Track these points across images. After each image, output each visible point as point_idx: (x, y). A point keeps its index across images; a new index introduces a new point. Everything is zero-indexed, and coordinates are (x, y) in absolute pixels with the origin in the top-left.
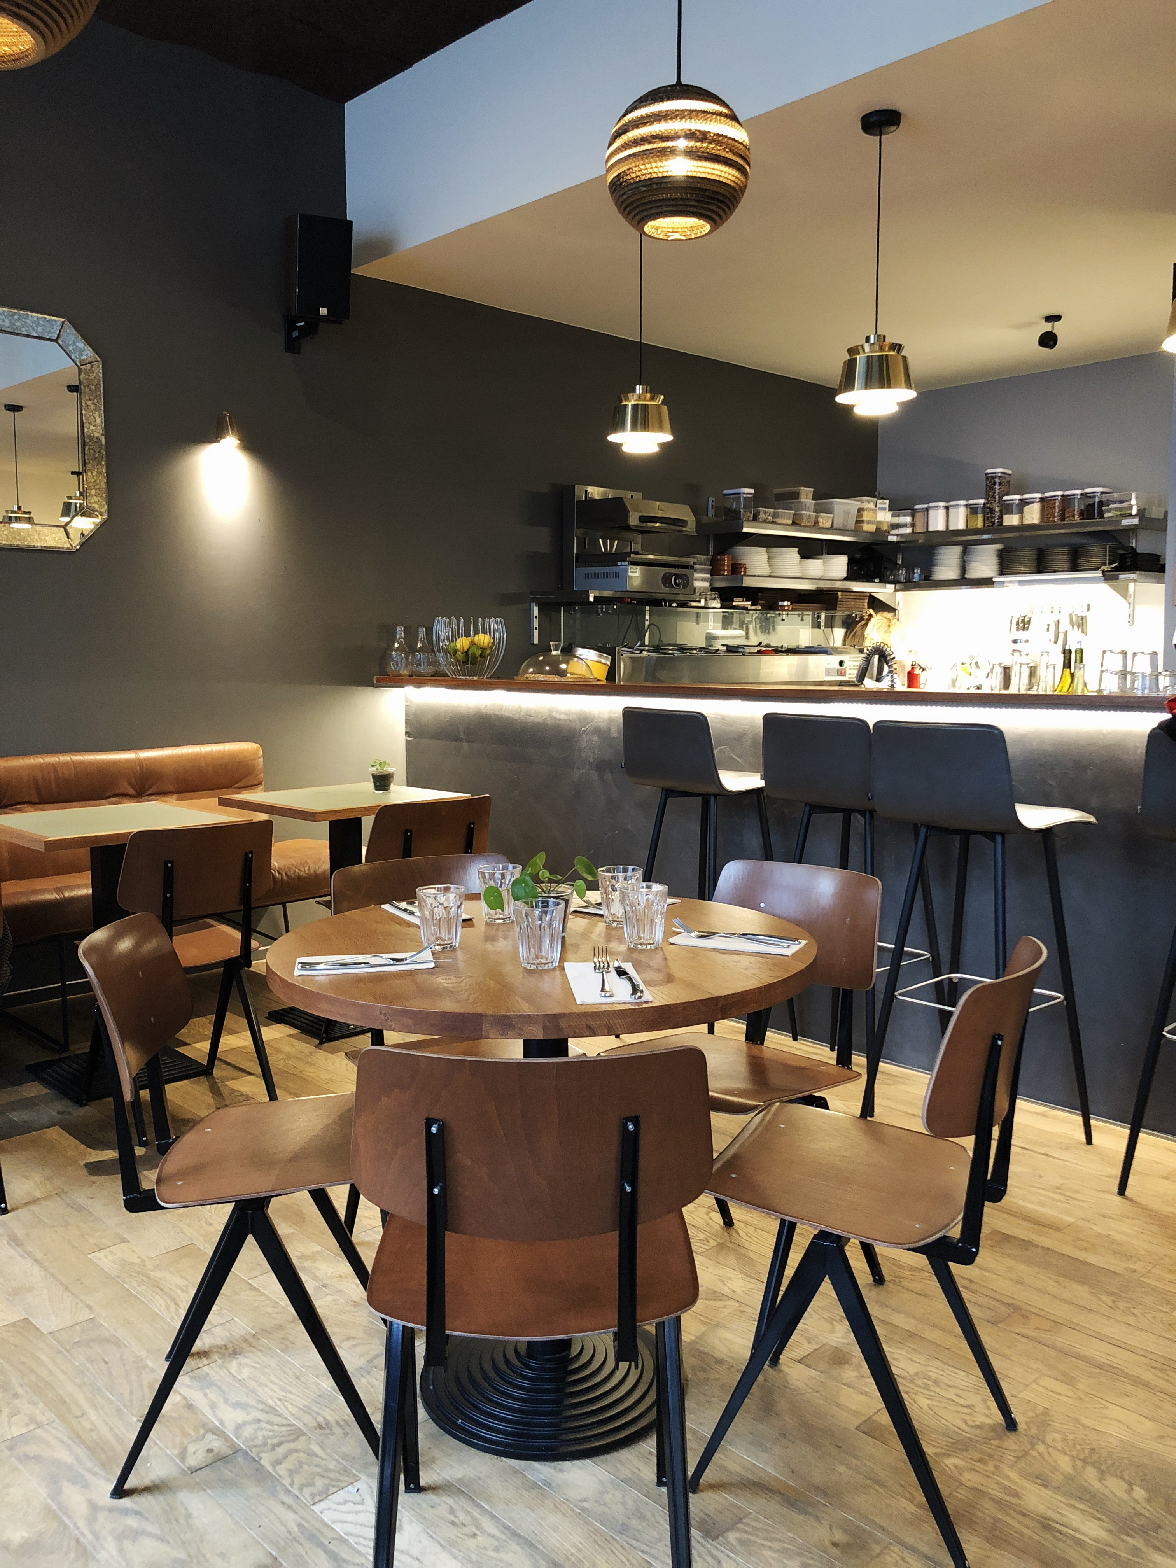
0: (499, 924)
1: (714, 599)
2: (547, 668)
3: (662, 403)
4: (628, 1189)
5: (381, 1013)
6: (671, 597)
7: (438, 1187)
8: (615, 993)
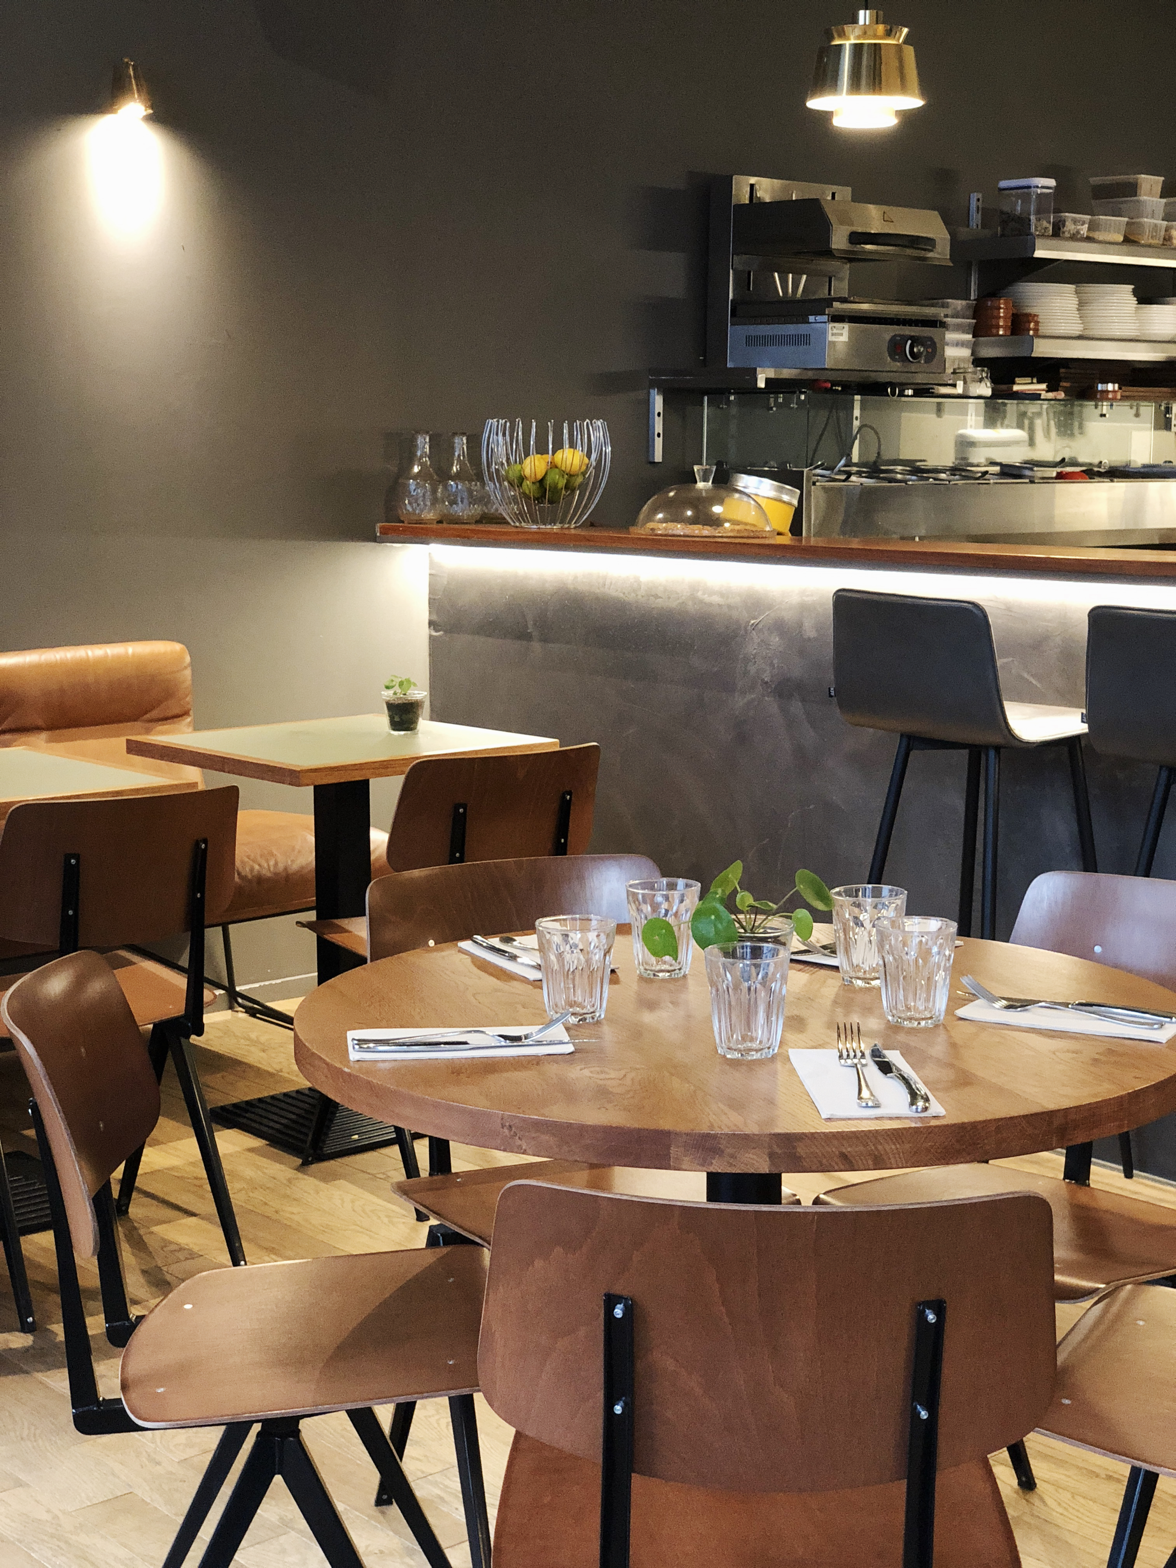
0: (663, 980)
1: (981, 380)
2: (689, 513)
3: (907, 41)
4: (924, 1415)
5: (503, 1126)
6: (903, 378)
7: (621, 1403)
8: (882, 1100)
